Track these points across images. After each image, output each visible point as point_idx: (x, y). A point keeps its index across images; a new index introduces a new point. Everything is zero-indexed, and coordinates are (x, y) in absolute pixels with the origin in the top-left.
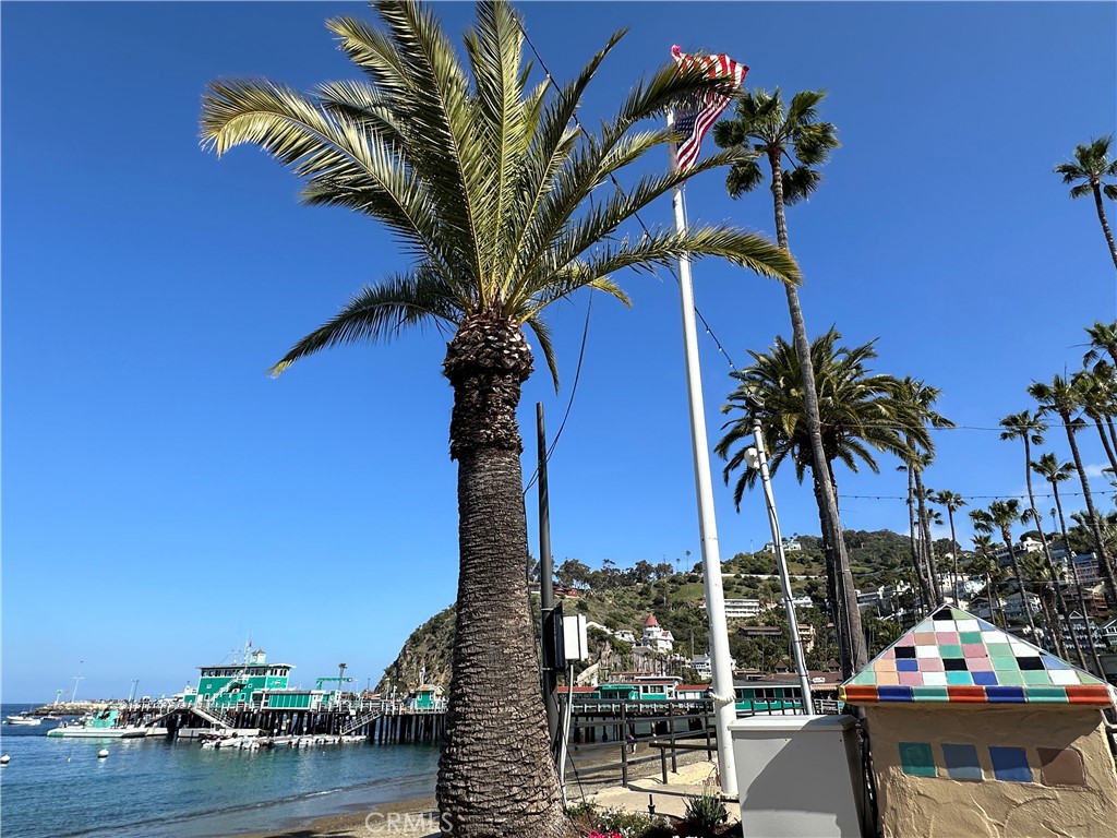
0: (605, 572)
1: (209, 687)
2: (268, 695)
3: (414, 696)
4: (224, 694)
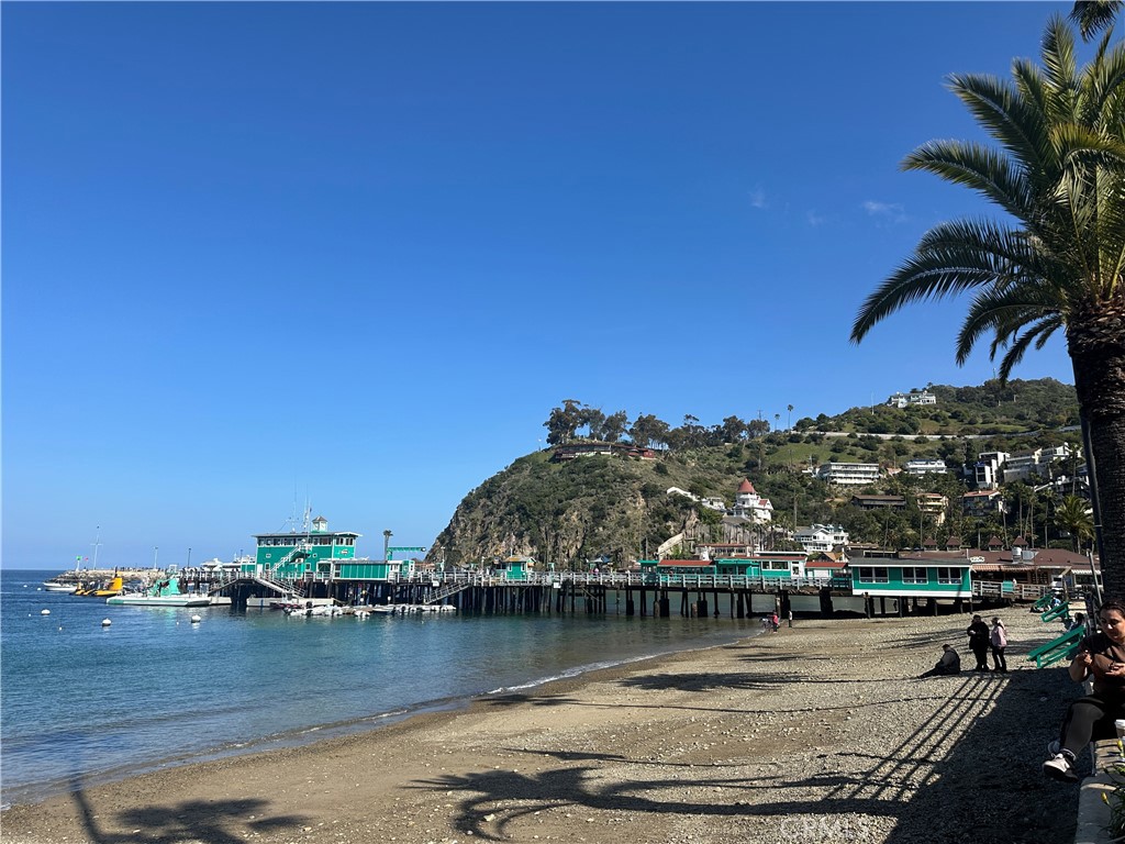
0: (686, 429)
1: (268, 556)
2: (338, 566)
3: (498, 567)
4: (287, 564)
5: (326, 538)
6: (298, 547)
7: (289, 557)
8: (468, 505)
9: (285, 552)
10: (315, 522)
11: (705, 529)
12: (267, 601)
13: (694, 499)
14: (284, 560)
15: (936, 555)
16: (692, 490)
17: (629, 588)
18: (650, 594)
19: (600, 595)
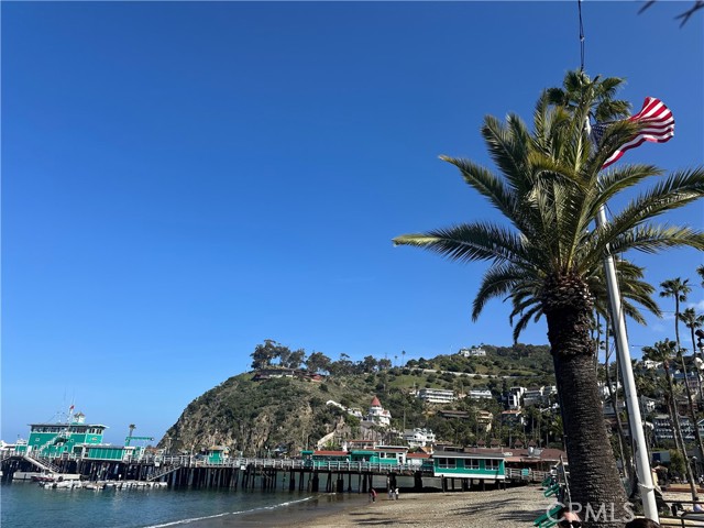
0: (341, 363)
1: (38, 440)
2: (87, 449)
3: (204, 453)
4: (50, 446)
5: (83, 428)
6: (60, 434)
7: (53, 441)
8: (192, 408)
9: (50, 437)
10: (76, 416)
11: (348, 430)
12: (29, 475)
13: (343, 408)
14: (49, 443)
15: (484, 451)
16: (342, 403)
17: (292, 470)
18: (306, 474)
19: (273, 475)
